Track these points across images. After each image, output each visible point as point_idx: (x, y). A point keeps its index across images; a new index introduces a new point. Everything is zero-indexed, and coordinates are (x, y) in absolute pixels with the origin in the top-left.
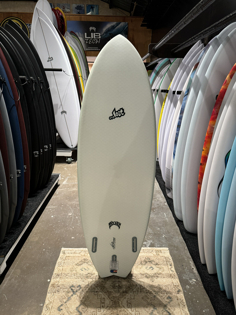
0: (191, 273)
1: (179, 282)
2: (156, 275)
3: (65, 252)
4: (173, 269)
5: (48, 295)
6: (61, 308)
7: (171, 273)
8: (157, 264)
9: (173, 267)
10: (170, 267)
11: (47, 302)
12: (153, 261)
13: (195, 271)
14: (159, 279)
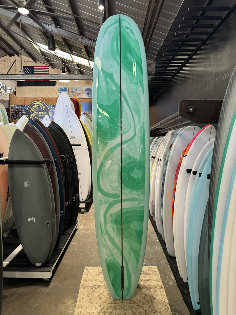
0: (170, 279)
1: (162, 283)
2: (148, 280)
3: (88, 269)
4: (159, 277)
5: (80, 290)
6: (89, 295)
7: (158, 279)
8: (148, 274)
9: (159, 276)
10: (157, 276)
11: (80, 293)
12: (146, 273)
13: (173, 278)
14: (149, 282)
